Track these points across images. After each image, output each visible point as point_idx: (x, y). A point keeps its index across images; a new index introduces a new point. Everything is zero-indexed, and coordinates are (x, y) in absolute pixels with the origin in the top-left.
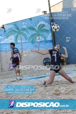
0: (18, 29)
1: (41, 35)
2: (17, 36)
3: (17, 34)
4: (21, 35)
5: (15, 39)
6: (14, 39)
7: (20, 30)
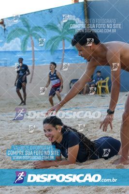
0: (28, 26)
4: (33, 38)
5: (22, 45)
6: (20, 44)
7: (31, 29)
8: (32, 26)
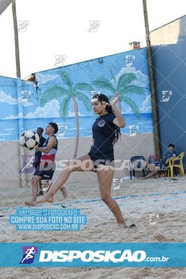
0: (69, 83)
1: (126, 101)
2: (67, 101)
3: (65, 96)
4: (76, 99)
5: (61, 109)
6: (59, 108)
7: (73, 86)
8: (75, 82)
